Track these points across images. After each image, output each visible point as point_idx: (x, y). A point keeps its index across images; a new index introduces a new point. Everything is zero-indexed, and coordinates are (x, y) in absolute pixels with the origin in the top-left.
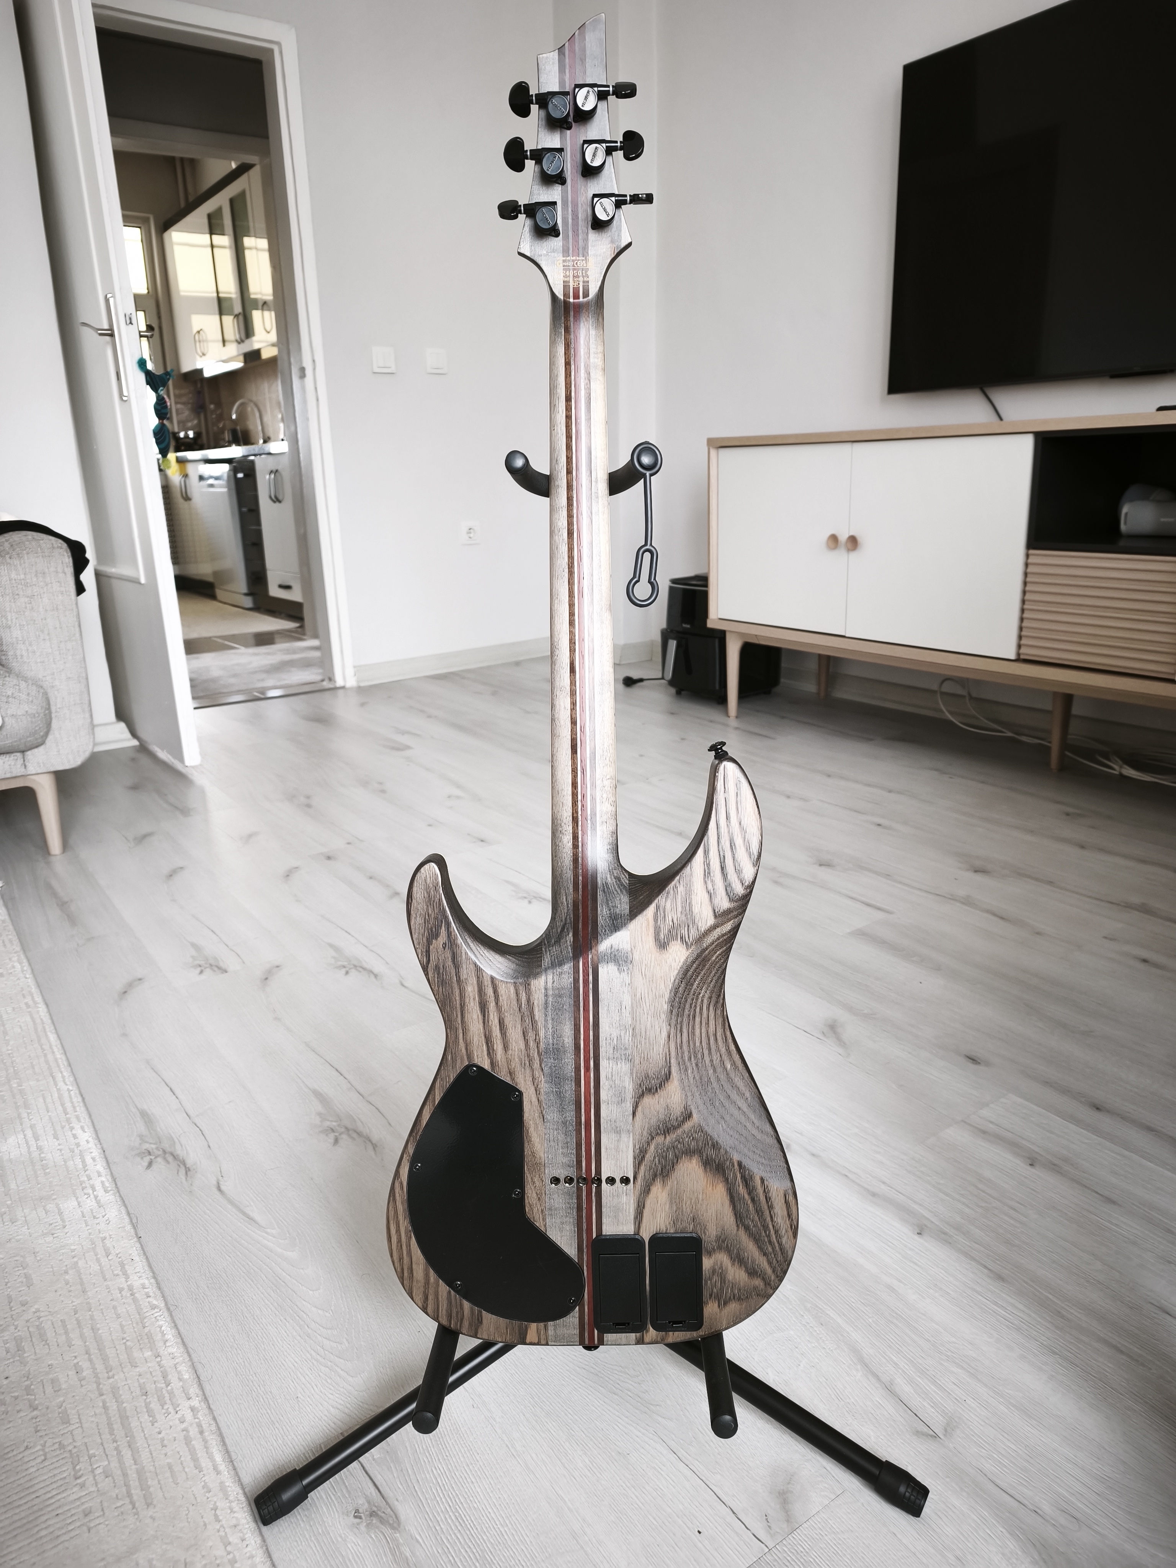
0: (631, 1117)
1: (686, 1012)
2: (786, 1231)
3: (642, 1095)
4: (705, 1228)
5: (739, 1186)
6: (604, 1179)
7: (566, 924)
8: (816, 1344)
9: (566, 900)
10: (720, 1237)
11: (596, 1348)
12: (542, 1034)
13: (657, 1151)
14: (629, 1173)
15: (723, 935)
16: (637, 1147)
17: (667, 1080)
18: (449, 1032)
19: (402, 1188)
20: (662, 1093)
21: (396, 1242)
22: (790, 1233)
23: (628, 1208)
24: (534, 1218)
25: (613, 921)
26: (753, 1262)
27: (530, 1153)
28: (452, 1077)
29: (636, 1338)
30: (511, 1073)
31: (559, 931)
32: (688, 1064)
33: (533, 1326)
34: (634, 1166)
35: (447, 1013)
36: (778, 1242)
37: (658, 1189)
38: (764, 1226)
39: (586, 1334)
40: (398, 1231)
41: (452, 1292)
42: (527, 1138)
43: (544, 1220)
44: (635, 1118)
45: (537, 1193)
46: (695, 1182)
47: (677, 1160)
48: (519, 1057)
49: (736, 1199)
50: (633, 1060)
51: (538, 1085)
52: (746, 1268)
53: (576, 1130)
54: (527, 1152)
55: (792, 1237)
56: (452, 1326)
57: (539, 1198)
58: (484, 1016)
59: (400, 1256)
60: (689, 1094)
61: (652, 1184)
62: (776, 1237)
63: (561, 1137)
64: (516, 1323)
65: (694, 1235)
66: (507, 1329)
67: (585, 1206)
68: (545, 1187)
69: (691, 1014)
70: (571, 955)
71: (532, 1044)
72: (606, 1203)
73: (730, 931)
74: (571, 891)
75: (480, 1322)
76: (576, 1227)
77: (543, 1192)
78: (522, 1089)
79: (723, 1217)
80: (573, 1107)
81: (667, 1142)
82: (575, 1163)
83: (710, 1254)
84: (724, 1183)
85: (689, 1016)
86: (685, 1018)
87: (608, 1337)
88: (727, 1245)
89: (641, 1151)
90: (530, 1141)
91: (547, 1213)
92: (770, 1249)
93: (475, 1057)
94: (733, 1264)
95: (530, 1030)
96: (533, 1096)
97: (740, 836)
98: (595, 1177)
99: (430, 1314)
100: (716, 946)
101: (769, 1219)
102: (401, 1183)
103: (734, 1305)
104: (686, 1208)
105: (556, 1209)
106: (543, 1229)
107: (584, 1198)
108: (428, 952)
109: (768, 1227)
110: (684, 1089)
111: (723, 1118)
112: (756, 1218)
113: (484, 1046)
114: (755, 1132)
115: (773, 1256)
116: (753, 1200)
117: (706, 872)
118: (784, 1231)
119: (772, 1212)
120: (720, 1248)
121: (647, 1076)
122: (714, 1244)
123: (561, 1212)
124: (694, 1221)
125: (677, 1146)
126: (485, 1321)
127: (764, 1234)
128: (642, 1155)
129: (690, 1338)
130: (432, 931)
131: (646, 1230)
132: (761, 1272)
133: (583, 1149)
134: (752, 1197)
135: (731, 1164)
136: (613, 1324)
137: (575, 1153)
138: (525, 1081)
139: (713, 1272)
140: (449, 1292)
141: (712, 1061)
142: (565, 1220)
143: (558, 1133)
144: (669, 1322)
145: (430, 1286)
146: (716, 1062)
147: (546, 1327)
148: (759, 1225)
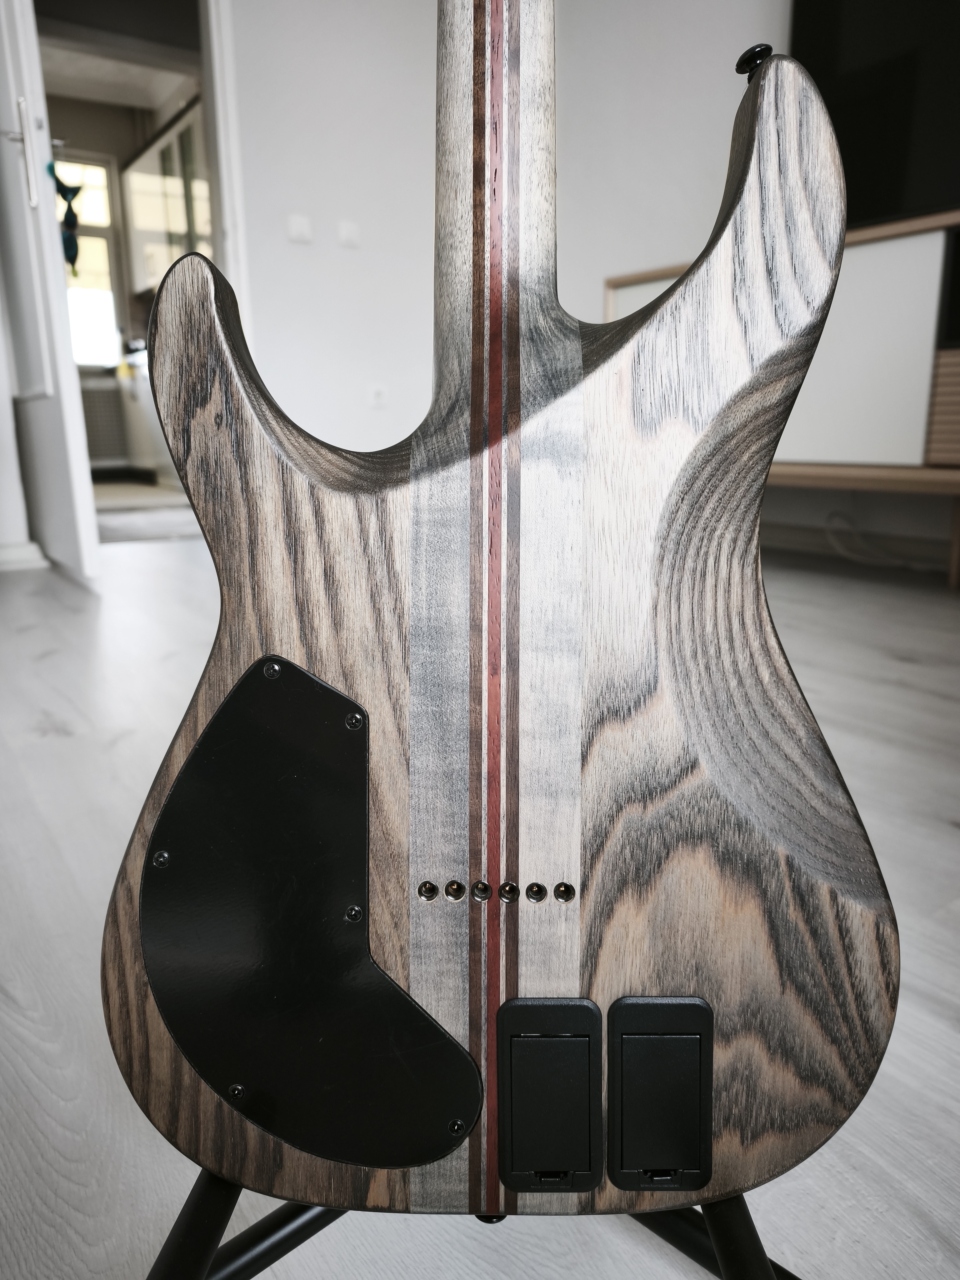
0: (579, 765)
1: (689, 563)
2: (878, 996)
3: (601, 721)
4: (719, 988)
5: (788, 906)
6: (523, 888)
7: (457, 401)
8: (854, 1202)
9: (460, 365)
10: (748, 1006)
11: (500, 1218)
12: (408, 598)
13: (628, 835)
14: (573, 877)
15: (766, 410)
16: (590, 825)
17: (650, 692)
18: (225, 592)
19: (130, 899)
20: (639, 719)
21: (117, 1005)
22: (885, 1000)
23: (569, 946)
24: (385, 962)
25: (550, 380)
26: (812, 1055)
27: (380, 834)
28: (231, 682)
29: (580, 1203)
30: (346, 675)
31: (444, 413)
32: (691, 664)
33: (381, 1174)
34: (584, 863)
35: (223, 554)
36: (861, 1016)
37: (629, 909)
38: (834, 985)
39: (483, 1193)
40: (122, 983)
41: (226, 1106)
42: (374, 805)
43: (405, 966)
44: (586, 768)
45: (391, 914)
46: (702, 897)
47: (668, 854)
48: (362, 643)
49: (782, 931)
50: (583, 653)
51: (397, 700)
52: (797, 1066)
53: (470, 790)
54: (375, 831)
55: (888, 1006)
56: (224, 1171)
57: (396, 924)
58: (295, 562)
59: (124, 1033)
60: (692, 723)
61: (616, 900)
62: (858, 1007)
63: (441, 803)
64: (348, 1169)
65: (697, 1001)
66: (330, 1179)
67: (484, 940)
68: (408, 902)
69: (699, 568)
70: (467, 445)
71: (388, 617)
72: (527, 936)
73: (777, 404)
74: (468, 347)
75: (279, 1163)
76: (467, 981)
77: (404, 911)
78: (367, 707)
79: (755, 967)
80: (466, 744)
81: (649, 816)
82: (467, 855)
83: (727, 1038)
84: (758, 900)
85: (694, 570)
86: (687, 577)
87: (526, 1199)
88: (762, 1022)
89: (596, 834)
90: (379, 811)
91: (411, 953)
92: (845, 1031)
93: (277, 643)
94: (772, 1060)
95: (386, 591)
96: (388, 720)
97: (805, 206)
98: (506, 884)
99: (181, 1145)
100: (751, 433)
101: (844, 971)
102: (129, 890)
103: (771, 1140)
104: (684, 948)
105: (428, 946)
106: (402, 984)
107: (484, 924)
108: (186, 431)
109: (842, 986)
110: (682, 712)
111: (756, 773)
112: (820, 970)
113: (295, 620)
114: (816, 803)
115: (850, 1044)
116: (814, 933)
117: (738, 278)
118: (872, 996)
119: (851, 958)
120: (747, 1027)
121: (610, 686)
122: (736, 1019)
123: (438, 951)
124: (697, 974)
125: (667, 825)
126: (287, 1163)
127: (833, 1001)
128: (599, 841)
129: (683, 1204)
130: (194, 390)
131: (603, 989)
132: (827, 1075)
133: (484, 827)
134: (812, 928)
135: (772, 863)
136: (536, 1173)
137: (467, 835)
138: (373, 691)
139: (732, 1074)
140: (219, 1106)
141: (735, 663)
142: (445, 967)
143: (436, 796)
144: (646, 1172)
145: (183, 1093)
146: (743, 666)
147: (405, 1179)
148: (825, 983)
